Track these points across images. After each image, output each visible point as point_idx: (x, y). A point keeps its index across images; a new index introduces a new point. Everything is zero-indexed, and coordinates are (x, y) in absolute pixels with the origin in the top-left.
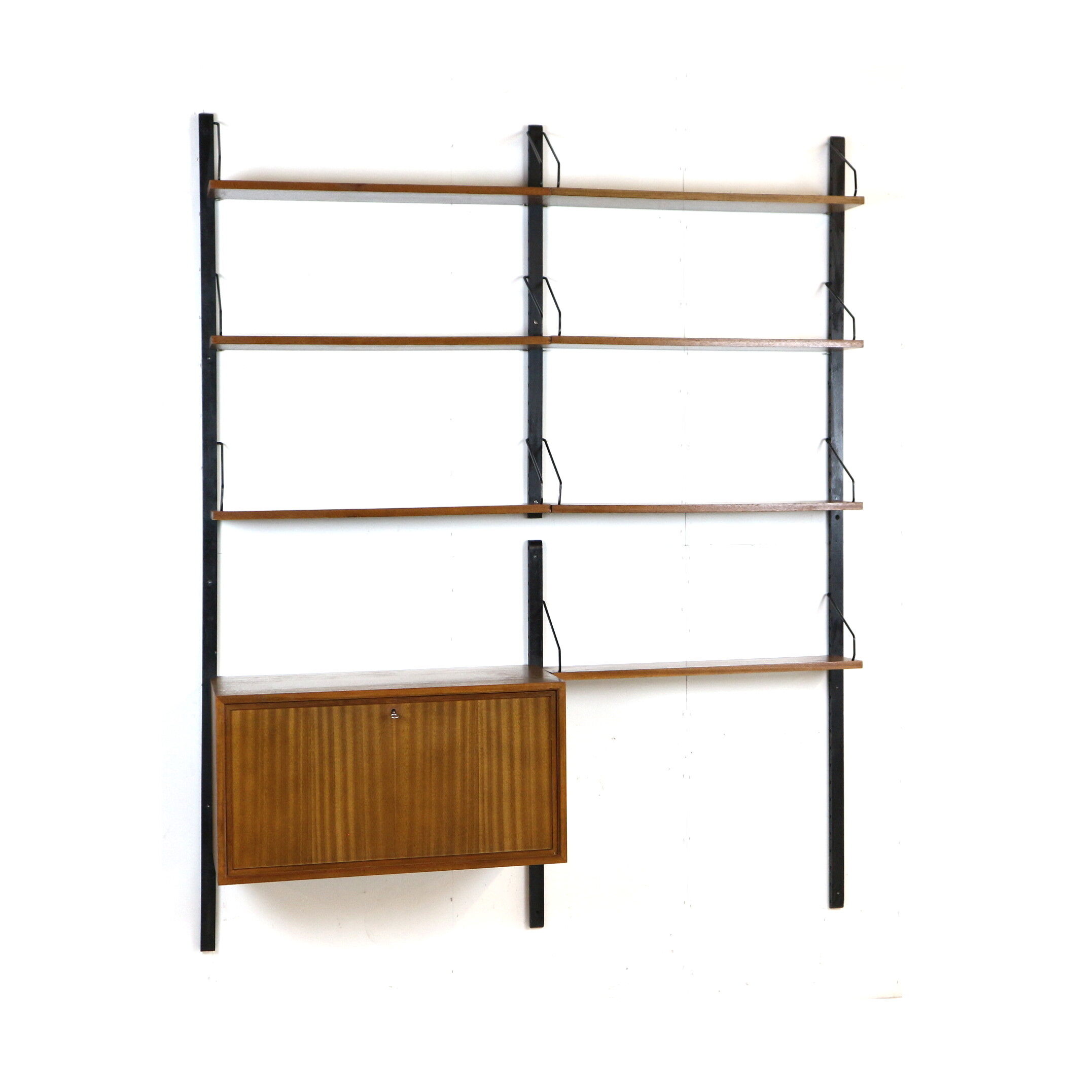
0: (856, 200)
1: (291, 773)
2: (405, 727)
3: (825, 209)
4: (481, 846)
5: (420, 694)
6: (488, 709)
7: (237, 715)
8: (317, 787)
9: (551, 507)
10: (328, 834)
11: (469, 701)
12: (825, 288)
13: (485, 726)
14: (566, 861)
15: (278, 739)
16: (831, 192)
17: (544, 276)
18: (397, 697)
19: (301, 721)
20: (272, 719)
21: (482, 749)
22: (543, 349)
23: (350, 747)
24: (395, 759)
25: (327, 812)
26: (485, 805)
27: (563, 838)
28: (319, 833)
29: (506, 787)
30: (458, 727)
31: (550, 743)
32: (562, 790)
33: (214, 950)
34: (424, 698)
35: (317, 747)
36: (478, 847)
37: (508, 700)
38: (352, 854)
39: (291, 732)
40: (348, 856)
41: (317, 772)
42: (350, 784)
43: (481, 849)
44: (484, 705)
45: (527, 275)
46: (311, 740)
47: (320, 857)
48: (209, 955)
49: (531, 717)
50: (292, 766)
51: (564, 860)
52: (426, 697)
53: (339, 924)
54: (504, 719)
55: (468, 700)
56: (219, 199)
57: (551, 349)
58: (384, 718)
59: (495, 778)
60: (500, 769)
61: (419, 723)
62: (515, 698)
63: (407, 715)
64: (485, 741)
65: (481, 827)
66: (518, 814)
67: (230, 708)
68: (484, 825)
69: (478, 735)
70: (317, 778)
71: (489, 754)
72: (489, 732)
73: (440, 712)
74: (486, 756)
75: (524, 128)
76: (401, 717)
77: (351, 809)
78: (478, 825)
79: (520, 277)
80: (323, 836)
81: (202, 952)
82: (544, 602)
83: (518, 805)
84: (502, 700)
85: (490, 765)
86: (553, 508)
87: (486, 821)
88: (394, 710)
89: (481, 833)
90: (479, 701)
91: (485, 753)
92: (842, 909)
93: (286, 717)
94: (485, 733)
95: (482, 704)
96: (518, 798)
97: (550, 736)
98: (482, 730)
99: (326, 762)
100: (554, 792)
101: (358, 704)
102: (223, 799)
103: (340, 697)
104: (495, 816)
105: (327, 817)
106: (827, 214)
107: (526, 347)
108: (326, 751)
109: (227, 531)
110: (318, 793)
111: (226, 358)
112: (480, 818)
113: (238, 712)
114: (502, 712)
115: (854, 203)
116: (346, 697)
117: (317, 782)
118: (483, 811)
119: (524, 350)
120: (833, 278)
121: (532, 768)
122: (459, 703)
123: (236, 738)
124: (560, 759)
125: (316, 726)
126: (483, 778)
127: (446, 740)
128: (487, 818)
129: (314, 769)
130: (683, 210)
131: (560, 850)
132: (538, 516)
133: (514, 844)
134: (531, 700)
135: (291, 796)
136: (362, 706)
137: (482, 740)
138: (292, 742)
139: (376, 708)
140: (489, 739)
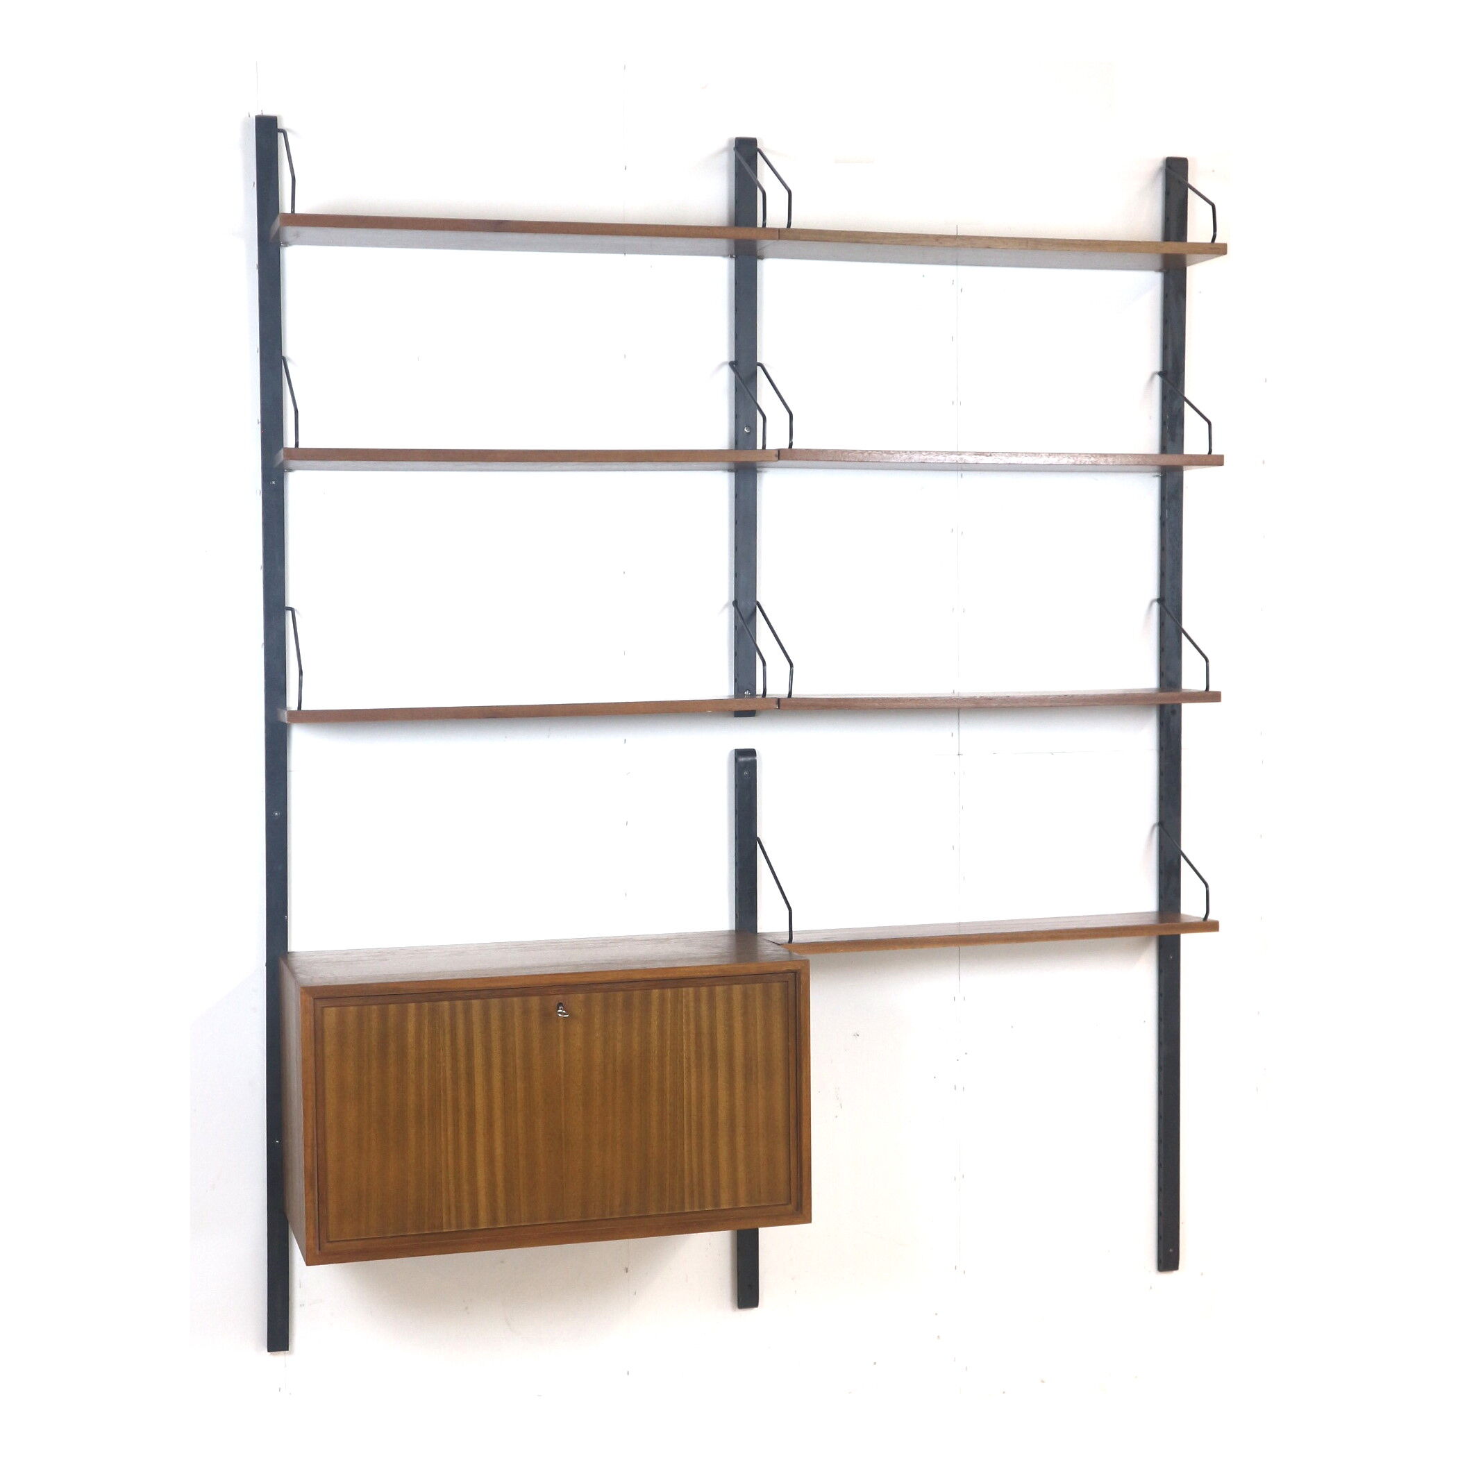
0: (1215, 248)
1: (412, 1099)
2: (578, 1028)
3: (1158, 262)
4: (687, 1200)
5: (598, 979)
6: (697, 999)
7: (331, 1015)
8: (450, 1120)
9: (779, 701)
10: (465, 1187)
11: (669, 990)
12: (1158, 379)
13: (692, 1027)
14: (809, 1221)
15: (392, 1047)
16: (1167, 236)
17: (758, 361)
18: (566, 985)
19: (426, 1022)
20: (384, 1017)
21: (689, 1059)
22: (758, 469)
23: (497, 1060)
24: (562, 1077)
25: (464, 1156)
26: (693, 1142)
27: (805, 1188)
28: (452, 1187)
29: (723, 1115)
30: (654, 1027)
31: (787, 1049)
32: (804, 1117)
33: (288, 1350)
34: (605, 986)
35: (448, 1059)
36: (683, 1202)
37: (725, 987)
38: (501, 1216)
39: (411, 1039)
40: (494, 1219)
41: (449, 1097)
42: (498, 1113)
43: (687, 1205)
44: (691, 995)
45: (733, 360)
46: (440, 1050)
47: (454, 1222)
48: (280, 1357)
49: (759, 1012)
50: (412, 1089)
51: (808, 1219)
52: (608, 985)
53: (467, 1308)
54: (720, 1014)
55: (668, 988)
56: (286, 244)
57: (769, 469)
58: (547, 1016)
59: (707, 1101)
60: (714, 1088)
61: (597, 1022)
62: (736, 984)
63: (579, 1011)
64: (693, 1048)
65: (686, 1172)
66: (741, 1155)
67: (320, 1004)
68: (691, 1169)
69: (683, 1040)
70: (449, 1104)
71: (699, 1065)
72: (698, 1034)
73: (628, 1005)
74: (693, 1070)
75: (730, 141)
76: (572, 1016)
77: (499, 1151)
78: (683, 1171)
79: (723, 364)
80: (458, 1188)
81: (269, 1353)
82: (759, 840)
83: (740, 1140)
84: (717, 987)
85: (700, 1083)
86: (781, 702)
87: (695, 1165)
88: (560, 1004)
89: (687, 1182)
90: (684, 989)
91: (693, 1065)
92: (1175, 1272)
93: (403, 1015)
94: (693, 1036)
95: (688, 994)
96: (740, 1129)
97: (787, 1039)
98: (689, 1032)
99: (463, 1083)
100: (793, 1121)
101: (508, 996)
102: (313, 1139)
103: (481, 986)
104: (707, 1157)
105: (464, 1163)
106: (1160, 271)
107: (733, 467)
108: (462, 1065)
109: (301, 739)
110: (450, 1129)
111: (298, 482)
112: (686, 1160)
113: (333, 1009)
114: (717, 1005)
115: (1212, 253)
116: (493, 985)
117: (450, 1110)
118: (690, 1151)
119: (730, 470)
120: (1170, 364)
121: (760, 1086)
122: (656, 993)
123: (330, 1048)
124: (801, 1072)
125: (447, 1029)
126: (689, 1103)
127: (636, 1046)
128: (695, 1160)
129: (445, 1092)
130: (957, 264)
131: (801, 1205)
132: (750, 714)
133: (735, 1198)
134: (758, 986)
135: (412, 1131)
136: (515, 999)
137: (688, 1046)
138: (412, 1052)
139: (535, 1002)
140: (699, 1045)
